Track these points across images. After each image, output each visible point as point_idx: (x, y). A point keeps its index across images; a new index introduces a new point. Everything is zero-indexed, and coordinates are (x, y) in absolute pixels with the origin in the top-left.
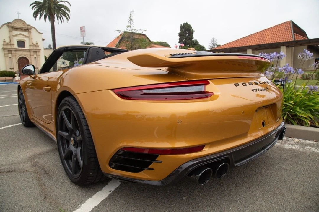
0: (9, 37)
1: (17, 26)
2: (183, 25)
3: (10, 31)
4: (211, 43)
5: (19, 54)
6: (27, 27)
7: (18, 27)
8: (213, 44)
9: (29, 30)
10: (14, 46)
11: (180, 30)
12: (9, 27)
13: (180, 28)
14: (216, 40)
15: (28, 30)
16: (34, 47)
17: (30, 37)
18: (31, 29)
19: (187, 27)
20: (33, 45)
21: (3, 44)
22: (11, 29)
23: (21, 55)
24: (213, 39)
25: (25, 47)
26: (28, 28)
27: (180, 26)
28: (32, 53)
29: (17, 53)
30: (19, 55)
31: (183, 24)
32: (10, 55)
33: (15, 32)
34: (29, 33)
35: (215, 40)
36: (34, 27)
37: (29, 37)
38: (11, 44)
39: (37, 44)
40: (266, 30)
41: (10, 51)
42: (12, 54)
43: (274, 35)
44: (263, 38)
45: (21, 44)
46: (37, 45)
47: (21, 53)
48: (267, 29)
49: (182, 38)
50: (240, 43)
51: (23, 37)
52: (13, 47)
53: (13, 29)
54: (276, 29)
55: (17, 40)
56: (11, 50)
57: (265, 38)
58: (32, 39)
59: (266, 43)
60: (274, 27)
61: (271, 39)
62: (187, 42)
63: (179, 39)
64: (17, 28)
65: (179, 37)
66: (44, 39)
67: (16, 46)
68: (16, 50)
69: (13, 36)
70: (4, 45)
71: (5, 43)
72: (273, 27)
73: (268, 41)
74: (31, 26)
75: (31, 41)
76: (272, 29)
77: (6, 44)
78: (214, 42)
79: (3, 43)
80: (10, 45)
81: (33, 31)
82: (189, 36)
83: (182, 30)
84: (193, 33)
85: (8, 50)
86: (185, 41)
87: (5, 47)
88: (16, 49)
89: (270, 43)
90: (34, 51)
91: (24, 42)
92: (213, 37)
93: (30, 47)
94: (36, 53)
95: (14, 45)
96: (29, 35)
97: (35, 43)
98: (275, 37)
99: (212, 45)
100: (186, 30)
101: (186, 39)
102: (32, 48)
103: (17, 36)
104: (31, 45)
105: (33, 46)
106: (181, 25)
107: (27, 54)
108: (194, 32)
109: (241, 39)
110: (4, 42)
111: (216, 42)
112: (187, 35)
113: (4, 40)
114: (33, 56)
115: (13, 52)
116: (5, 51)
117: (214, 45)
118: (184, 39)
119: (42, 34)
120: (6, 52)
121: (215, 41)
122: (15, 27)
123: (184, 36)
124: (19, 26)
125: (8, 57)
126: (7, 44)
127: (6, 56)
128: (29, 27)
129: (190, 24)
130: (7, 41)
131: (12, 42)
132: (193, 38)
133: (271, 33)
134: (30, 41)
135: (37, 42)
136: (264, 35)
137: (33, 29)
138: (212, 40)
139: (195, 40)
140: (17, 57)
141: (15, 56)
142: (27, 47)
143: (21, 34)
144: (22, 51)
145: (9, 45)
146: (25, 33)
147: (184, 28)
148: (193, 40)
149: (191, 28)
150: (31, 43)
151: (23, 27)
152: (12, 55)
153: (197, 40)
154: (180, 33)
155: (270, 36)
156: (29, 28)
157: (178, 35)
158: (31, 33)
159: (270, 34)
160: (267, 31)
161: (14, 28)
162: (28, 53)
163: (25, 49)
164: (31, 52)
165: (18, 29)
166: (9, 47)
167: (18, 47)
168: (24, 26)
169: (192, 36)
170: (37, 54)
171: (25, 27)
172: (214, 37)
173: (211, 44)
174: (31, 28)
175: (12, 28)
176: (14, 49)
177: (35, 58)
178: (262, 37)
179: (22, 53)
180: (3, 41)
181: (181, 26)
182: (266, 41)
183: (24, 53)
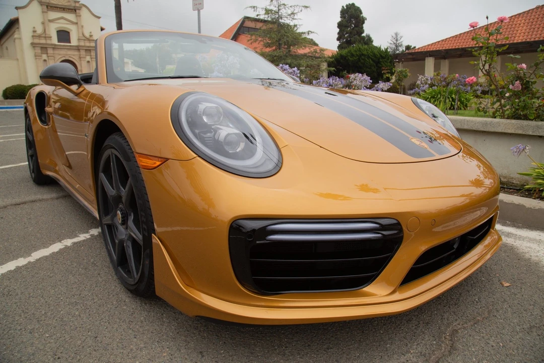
0: (43, 23)
1: (55, 3)
2: (345, 8)
3: (43, 12)
4: (392, 42)
5: (60, 55)
6: (73, 5)
7: (58, 5)
8: (394, 43)
9: (77, 11)
10: (51, 40)
11: (341, 17)
12: (41, 5)
13: (340, 13)
14: (401, 37)
15: (75, 10)
16: (86, 41)
17: (79, 23)
18: (80, 9)
19: (354, 12)
20: (84, 38)
21: (33, 36)
22: (45, 7)
23: (64, 57)
24: (396, 34)
25: (70, 42)
26: (75, 7)
27: (340, 9)
28: (83, 53)
29: (57, 52)
30: (60, 57)
31: (347, 6)
32: (44, 57)
33: (53, 15)
34: (77, 16)
35: (399, 36)
36: (87, 5)
37: (77, 23)
38: (47, 36)
39: (91, 36)
40: (517, 16)
41: (44, 48)
42: (47, 54)
43: (533, 27)
44: (511, 32)
45: (64, 36)
46: (91, 39)
47: (63, 52)
48: (520, 14)
49: (344, 31)
50: (463, 41)
51: (67, 24)
52: (49, 42)
53: (49, 7)
54: (538, 13)
55: (55, 29)
56: (46, 48)
57: (515, 32)
58: (82, 27)
59: (515, 41)
60: (535, 10)
61: (526, 34)
62: (352, 39)
63: (338, 33)
64: (55, 7)
65: (338, 30)
66: (104, 27)
67: (55, 40)
68: (55, 47)
69: (50, 21)
70: (34, 38)
71: (35, 34)
72: (533, 9)
73: (521, 38)
74: (80, 3)
75: (80, 31)
76: (529, 14)
77: (37, 36)
78: (397, 40)
79: (31, 34)
80: (45, 37)
81: (84, 13)
82: (356, 29)
83: (345, 18)
84: (363, 23)
85: (42, 48)
86: (349, 36)
87: (37, 41)
88: (55, 45)
89: (528, 40)
90: (86, 50)
91: (69, 33)
92: (395, 32)
93: (79, 42)
94: (91, 52)
95: (51, 37)
96: (77, 20)
97: (87, 35)
98: (536, 29)
99: (394, 46)
100: (351, 17)
101: (351, 33)
102: (82, 44)
103: (56, 21)
104: (80, 38)
105: (84, 40)
106: (343, 7)
107: (74, 55)
108: (365, 21)
109: (465, 33)
110: (34, 31)
111: (401, 40)
112: (353, 25)
113: (34, 28)
114: (85, 58)
115: (50, 51)
116: (36, 48)
117: (396, 46)
118: (346, 34)
119: (99, 18)
120: (39, 51)
121: (399, 39)
122: (53, 4)
123: (348, 27)
124: (60, 4)
125: (42, 60)
126: (39, 36)
127: (37, 57)
128: (77, 5)
129: (358, 6)
130: (40, 30)
131: (47, 32)
132: (363, 32)
133: (527, 21)
134: (78, 31)
135: (91, 33)
136: (514, 26)
137: (84, 9)
138: (394, 36)
139: (366, 35)
140: (56, 60)
141: (53, 58)
142: (74, 41)
143: (62, 18)
144: (66, 50)
145: (43, 38)
146: (71, 17)
147: (347, 13)
148: (363, 35)
149: (361, 13)
150: (81, 35)
151: (66, 4)
152: (48, 57)
153: (371, 36)
154: (340, 22)
155: (525, 28)
156: (77, 7)
157: (337, 25)
158: (80, 16)
159: (526, 24)
160: (520, 19)
161: (51, 7)
162: (76, 53)
163: (71, 46)
164: (81, 50)
165: (57, 8)
166: (43, 41)
167: (59, 41)
168: (69, 4)
169: (363, 27)
170: (91, 56)
171: (70, 6)
172: (399, 32)
173: (391, 44)
174: (81, 7)
175: (47, 7)
176: (52, 45)
177: (88, 62)
178: (508, 30)
179: (65, 53)
180: (32, 30)
181: (342, 9)
182: (516, 38)
183: (70, 52)
